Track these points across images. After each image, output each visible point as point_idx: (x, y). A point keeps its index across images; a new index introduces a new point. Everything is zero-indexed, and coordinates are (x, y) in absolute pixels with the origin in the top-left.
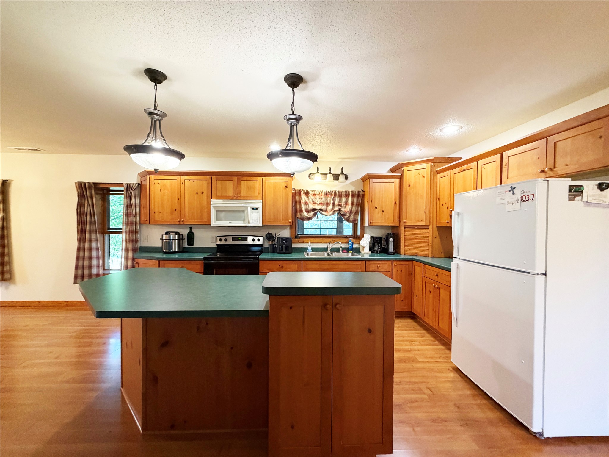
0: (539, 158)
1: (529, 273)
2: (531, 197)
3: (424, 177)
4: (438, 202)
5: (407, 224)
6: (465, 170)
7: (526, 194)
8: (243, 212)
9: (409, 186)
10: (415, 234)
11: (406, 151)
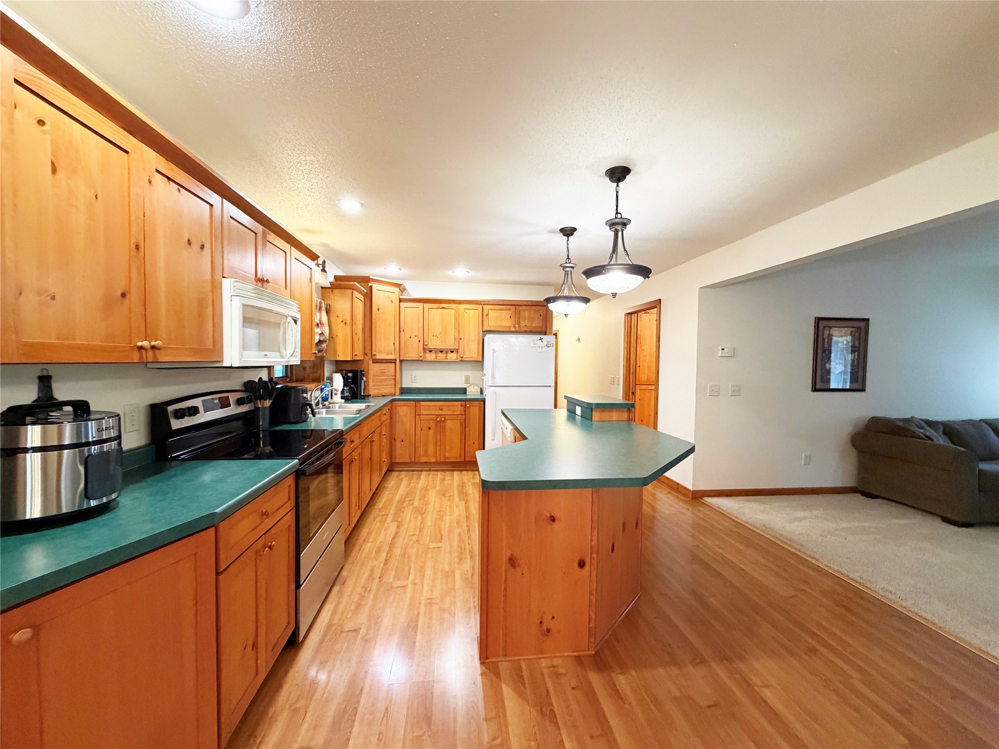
0: (510, 317)
1: (550, 386)
2: (552, 345)
3: (392, 302)
4: (402, 334)
5: (377, 358)
6: (443, 308)
7: (549, 343)
8: (278, 325)
9: (378, 309)
10: (382, 369)
11: (385, 269)
